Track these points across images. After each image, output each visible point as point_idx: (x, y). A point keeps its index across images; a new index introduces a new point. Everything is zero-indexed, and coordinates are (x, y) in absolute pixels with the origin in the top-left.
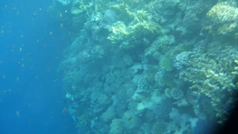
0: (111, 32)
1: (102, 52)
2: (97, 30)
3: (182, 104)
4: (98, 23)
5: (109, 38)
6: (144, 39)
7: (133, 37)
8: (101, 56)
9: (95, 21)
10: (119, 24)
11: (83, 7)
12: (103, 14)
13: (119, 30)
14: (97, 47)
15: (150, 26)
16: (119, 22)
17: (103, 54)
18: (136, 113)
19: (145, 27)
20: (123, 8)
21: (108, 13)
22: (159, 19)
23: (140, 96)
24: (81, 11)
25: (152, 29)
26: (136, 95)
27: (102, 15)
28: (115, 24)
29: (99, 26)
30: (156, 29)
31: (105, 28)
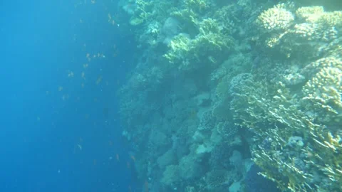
0: (170, 48)
1: (160, 75)
2: (154, 45)
3: (234, 142)
4: (155, 36)
5: (166, 55)
6: (211, 58)
7: (195, 55)
8: (158, 81)
9: (151, 34)
10: (181, 37)
11: (144, 16)
12: (163, 24)
13: (180, 44)
14: (154, 69)
15: (217, 40)
16: (181, 34)
17: (161, 77)
18: (195, 158)
19: (210, 41)
20: (187, 15)
21: (169, 23)
22: (235, 30)
23: (201, 135)
24: (142, 21)
25: (220, 44)
26: (197, 133)
27: (161, 26)
28: (175, 37)
29: (156, 40)
30: (225, 44)
31: (164, 42)
